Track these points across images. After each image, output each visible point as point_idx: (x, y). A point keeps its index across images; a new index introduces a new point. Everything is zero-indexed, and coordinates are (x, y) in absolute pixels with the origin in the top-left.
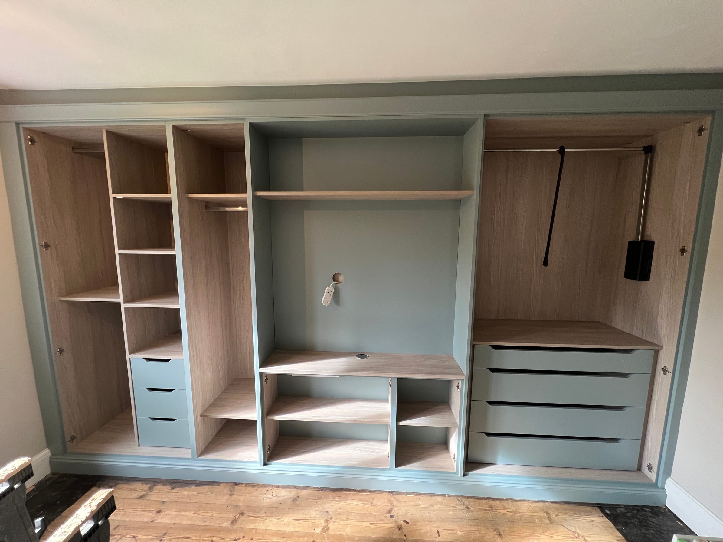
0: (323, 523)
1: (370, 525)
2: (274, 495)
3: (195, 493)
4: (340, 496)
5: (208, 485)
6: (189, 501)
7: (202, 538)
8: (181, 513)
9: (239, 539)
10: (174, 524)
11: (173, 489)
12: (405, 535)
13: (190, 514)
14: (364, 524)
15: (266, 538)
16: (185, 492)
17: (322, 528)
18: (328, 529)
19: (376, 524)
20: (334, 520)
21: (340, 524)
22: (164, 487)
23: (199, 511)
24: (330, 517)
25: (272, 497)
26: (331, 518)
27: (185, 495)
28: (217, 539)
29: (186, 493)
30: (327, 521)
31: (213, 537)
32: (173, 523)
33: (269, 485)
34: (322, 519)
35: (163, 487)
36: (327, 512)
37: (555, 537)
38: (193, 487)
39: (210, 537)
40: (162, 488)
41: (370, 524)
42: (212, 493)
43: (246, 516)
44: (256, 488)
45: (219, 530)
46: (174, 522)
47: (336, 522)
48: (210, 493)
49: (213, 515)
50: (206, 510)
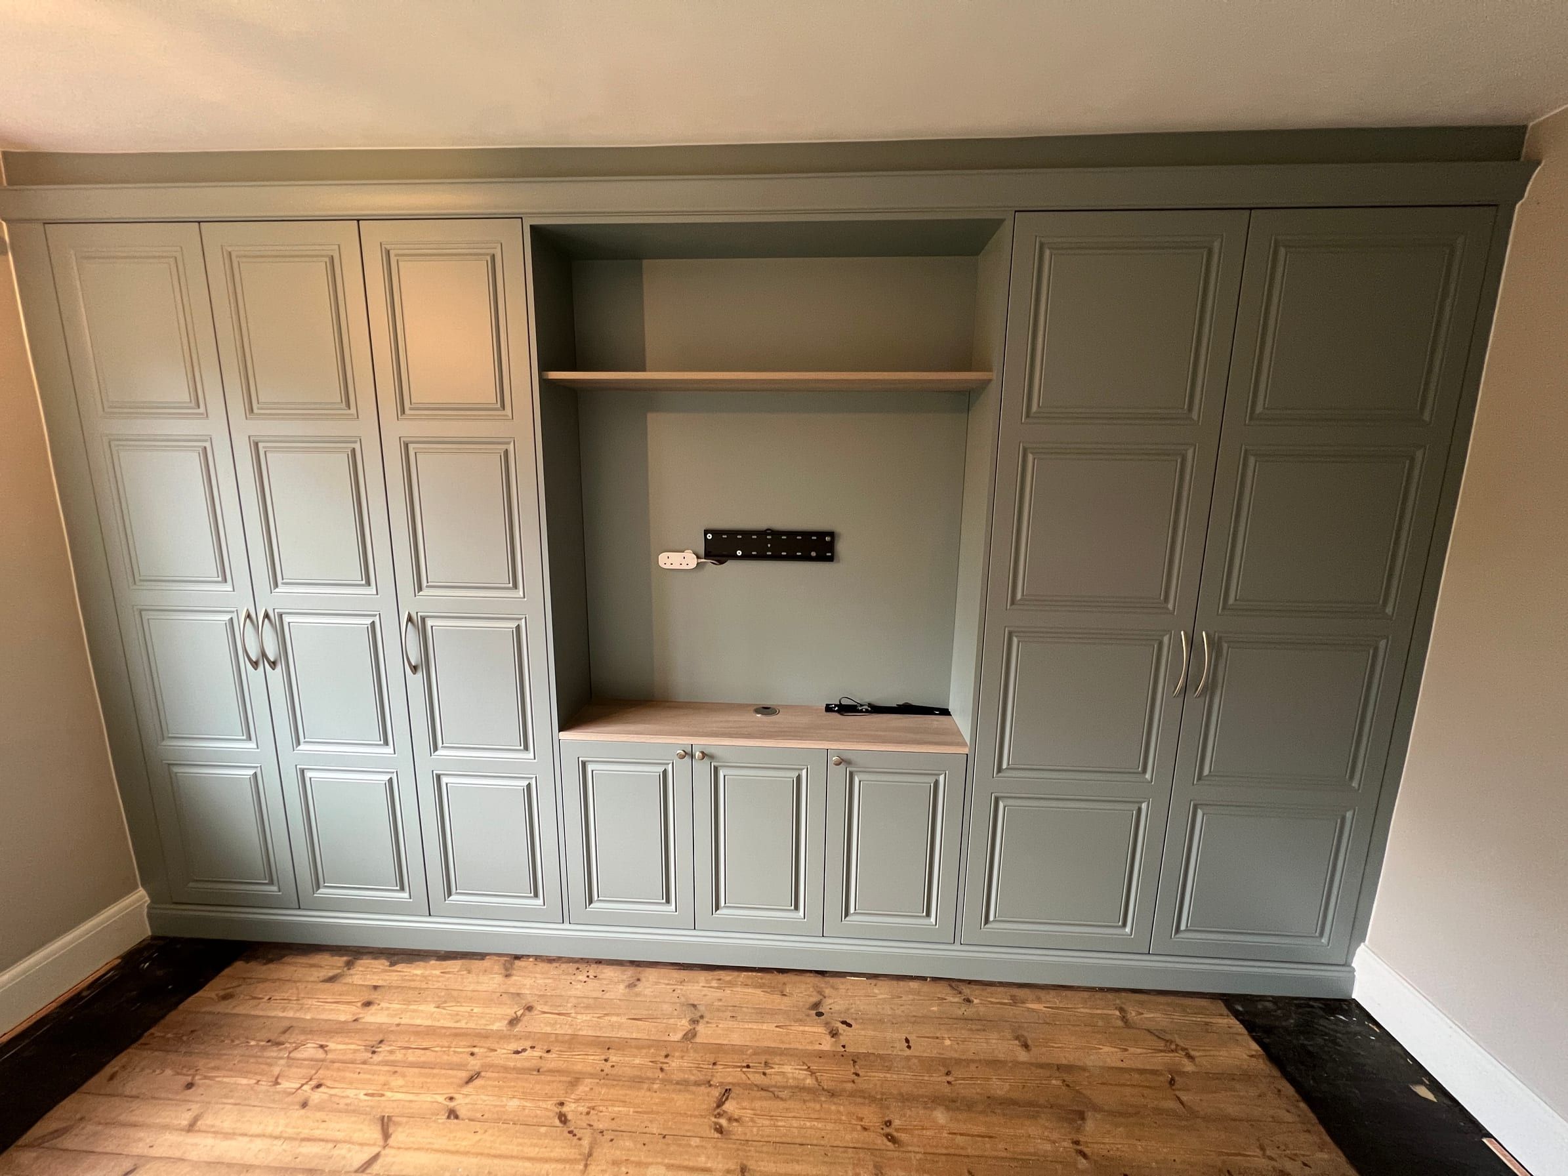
0: (687, 1024)
1: (778, 1029)
2: (591, 977)
3: (437, 972)
4: (720, 980)
5: (462, 958)
6: (425, 986)
7: (452, 1049)
8: (412, 1007)
9: (524, 1050)
10: (398, 1025)
11: (392, 964)
12: (844, 1046)
13: (431, 1008)
14: (765, 1027)
15: (576, 1050)
16: (417, 970)
17: (684, 1032)
18: (695, 1035)
19: (789, 1027)
20: (706, 1020)
21: (720, 1026)
22: (376, 962)
23: (445, 1002)
24: (700, 1014)
25: (586, 979)
26: (702, 1017)
27: (417, 975)
28: (482, 1050)
29: (418, 972)
30: (694, 1022)
31: (474, 1047)
32: (397, 1023)
33: (582, 959)
34: (685, 1017)
35: (372, 961)
36: (694, 1006)
37: (1132, 1050)
38: (433, 962)
39: (469, 1047)
40: (371, 964)
41: (777, 1027)
42: (469, 973)
43: (536, 1012)
44: (555, 965)
45: (485, 1036)
46: (397, 1021)
47: (710, 1023)
48: (465, 972)
49: (472, 1010)
50: (458, 1002)
